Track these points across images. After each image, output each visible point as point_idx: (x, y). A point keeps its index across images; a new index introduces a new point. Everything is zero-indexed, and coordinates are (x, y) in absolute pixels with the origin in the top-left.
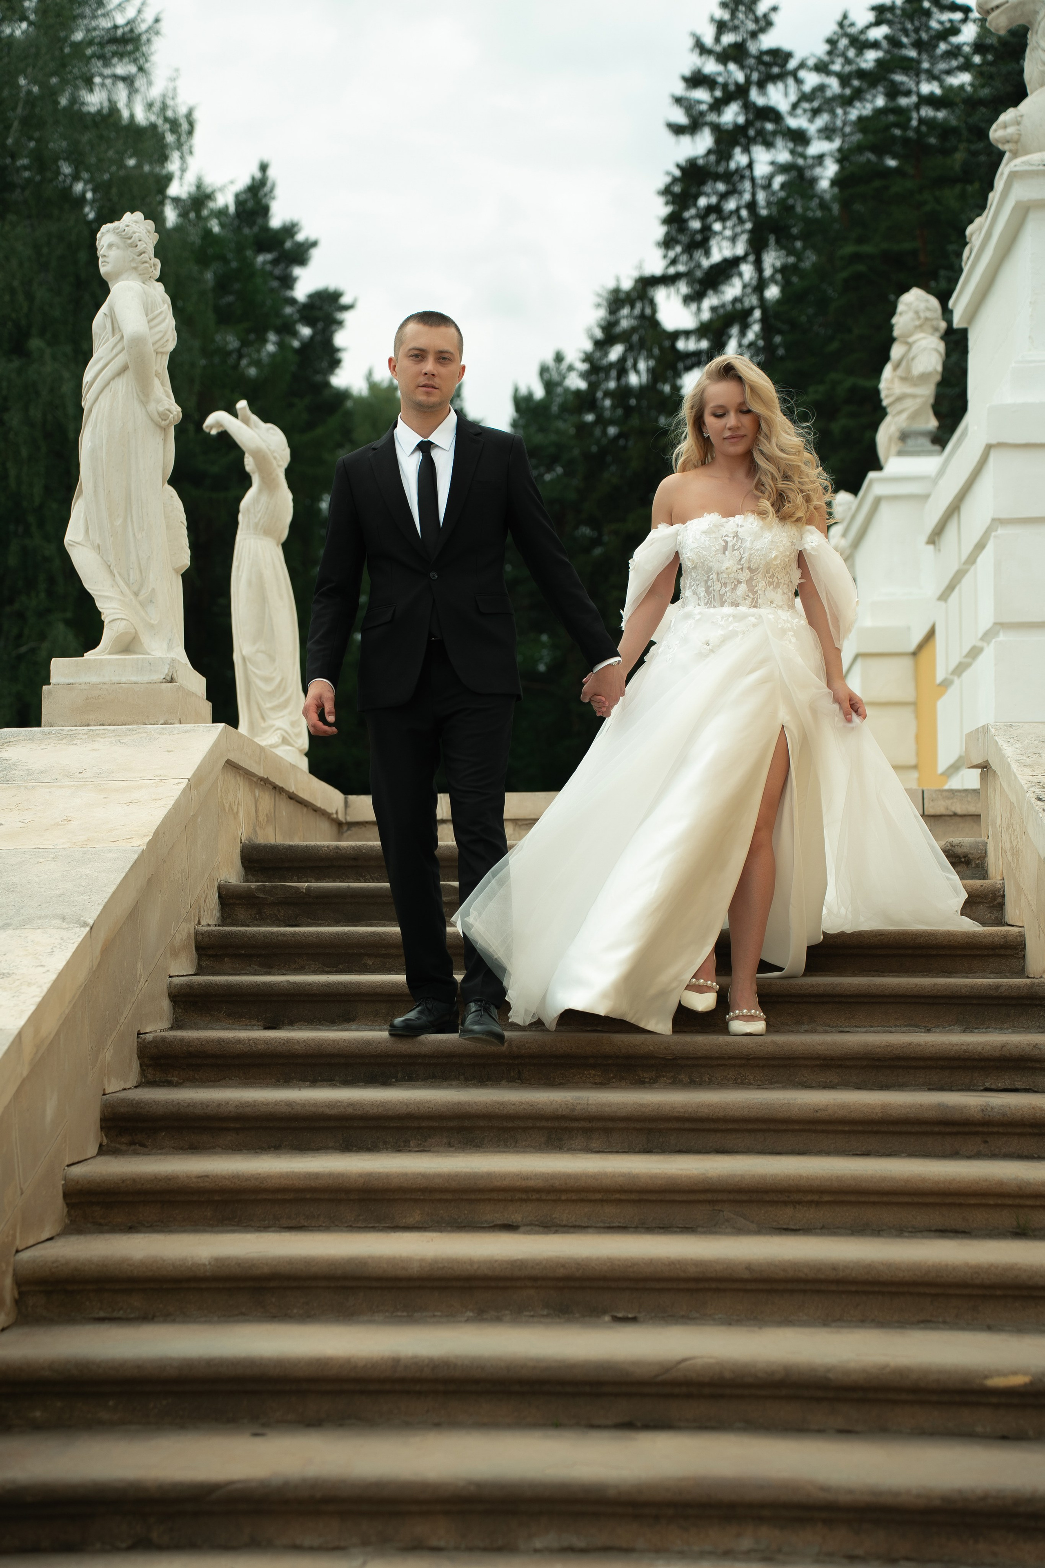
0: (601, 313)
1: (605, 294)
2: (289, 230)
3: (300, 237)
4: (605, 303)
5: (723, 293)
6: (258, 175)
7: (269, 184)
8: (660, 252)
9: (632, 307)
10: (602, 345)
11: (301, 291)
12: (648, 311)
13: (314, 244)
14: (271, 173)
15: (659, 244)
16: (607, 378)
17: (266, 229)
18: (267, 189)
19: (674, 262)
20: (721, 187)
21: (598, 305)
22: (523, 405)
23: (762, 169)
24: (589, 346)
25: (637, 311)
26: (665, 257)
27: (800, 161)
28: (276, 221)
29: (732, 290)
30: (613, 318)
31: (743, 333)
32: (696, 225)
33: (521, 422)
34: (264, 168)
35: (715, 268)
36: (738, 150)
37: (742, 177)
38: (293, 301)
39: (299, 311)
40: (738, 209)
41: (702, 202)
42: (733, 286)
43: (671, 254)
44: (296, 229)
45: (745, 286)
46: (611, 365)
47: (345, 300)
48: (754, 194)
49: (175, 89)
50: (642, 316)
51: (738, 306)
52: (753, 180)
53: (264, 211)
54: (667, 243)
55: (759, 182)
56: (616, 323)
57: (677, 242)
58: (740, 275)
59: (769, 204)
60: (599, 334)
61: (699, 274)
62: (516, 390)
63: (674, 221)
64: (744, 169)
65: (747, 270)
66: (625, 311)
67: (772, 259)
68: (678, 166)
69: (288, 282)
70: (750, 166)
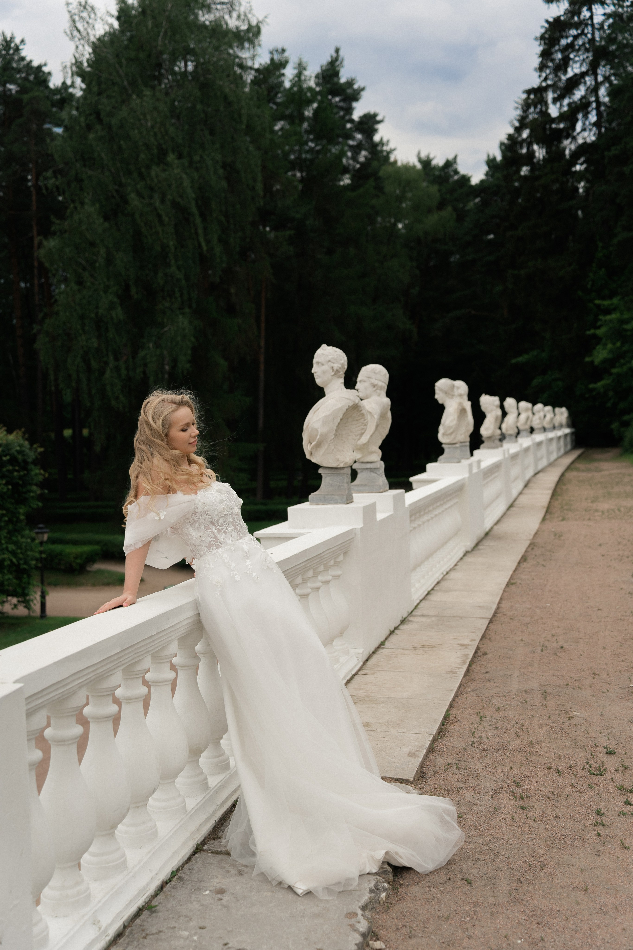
0: (519, 112)
1: (521, 102)
2: (350, 83)
3: (356, 87)
4: (520, 107)
5: (574, 94)
6: (334, 55)
7: (340, 59)
8: (537, 74)
9: (535, 107)
10: (519, 130)
11: (356, 116)
12: (544, 109)
13: (363, 89)
14: (341, 53)
15: (536, 70)
16: (521, 148)
17: (337, 83)
18: (338, 63)
19: (546, 79)
20: (574, 32)
21: (517, 108)
22: (491, 164)
23: (598, 19)
24: (511, 131)
25: (538, 110)
26: (540, 76)
27: (620, 10)
28: (343, 80)
29: (579, 93)
30: (525, 115)
31: (586, 116)
32: (559, 56)
33: (490, 173)
34: (337, 51)
35: (569, 80)
36: (585, 9)
37: (586, 25)
38: (352, 121)
39: (355, 127)
40: (584, 44)
41: (564, 42)
42: (580, 90)
43: (544, 75)
44: (354, 82)
45: (587, 90)
46: (524, 140)
47: (379, 118)
48: (593, 34)
49: (251, 6)
50: (541, 111)
51: (584, 101)
52: (593, 25)
53: (336, 74)
54: (542, 68)
55: (597, 26)
56: (527, 117)
57: (548, 67)
58: (585, 83)
59: (601, 38)
60: (517, 124)
61: (561, 85)
62: (488, 156)
63: (546, 55)
64: (588, 20)
65: (589, 80)
66: (532, 110)
67: (603, 71)
68: (547, 21)
69: (349, 110)
70: (591, 18)
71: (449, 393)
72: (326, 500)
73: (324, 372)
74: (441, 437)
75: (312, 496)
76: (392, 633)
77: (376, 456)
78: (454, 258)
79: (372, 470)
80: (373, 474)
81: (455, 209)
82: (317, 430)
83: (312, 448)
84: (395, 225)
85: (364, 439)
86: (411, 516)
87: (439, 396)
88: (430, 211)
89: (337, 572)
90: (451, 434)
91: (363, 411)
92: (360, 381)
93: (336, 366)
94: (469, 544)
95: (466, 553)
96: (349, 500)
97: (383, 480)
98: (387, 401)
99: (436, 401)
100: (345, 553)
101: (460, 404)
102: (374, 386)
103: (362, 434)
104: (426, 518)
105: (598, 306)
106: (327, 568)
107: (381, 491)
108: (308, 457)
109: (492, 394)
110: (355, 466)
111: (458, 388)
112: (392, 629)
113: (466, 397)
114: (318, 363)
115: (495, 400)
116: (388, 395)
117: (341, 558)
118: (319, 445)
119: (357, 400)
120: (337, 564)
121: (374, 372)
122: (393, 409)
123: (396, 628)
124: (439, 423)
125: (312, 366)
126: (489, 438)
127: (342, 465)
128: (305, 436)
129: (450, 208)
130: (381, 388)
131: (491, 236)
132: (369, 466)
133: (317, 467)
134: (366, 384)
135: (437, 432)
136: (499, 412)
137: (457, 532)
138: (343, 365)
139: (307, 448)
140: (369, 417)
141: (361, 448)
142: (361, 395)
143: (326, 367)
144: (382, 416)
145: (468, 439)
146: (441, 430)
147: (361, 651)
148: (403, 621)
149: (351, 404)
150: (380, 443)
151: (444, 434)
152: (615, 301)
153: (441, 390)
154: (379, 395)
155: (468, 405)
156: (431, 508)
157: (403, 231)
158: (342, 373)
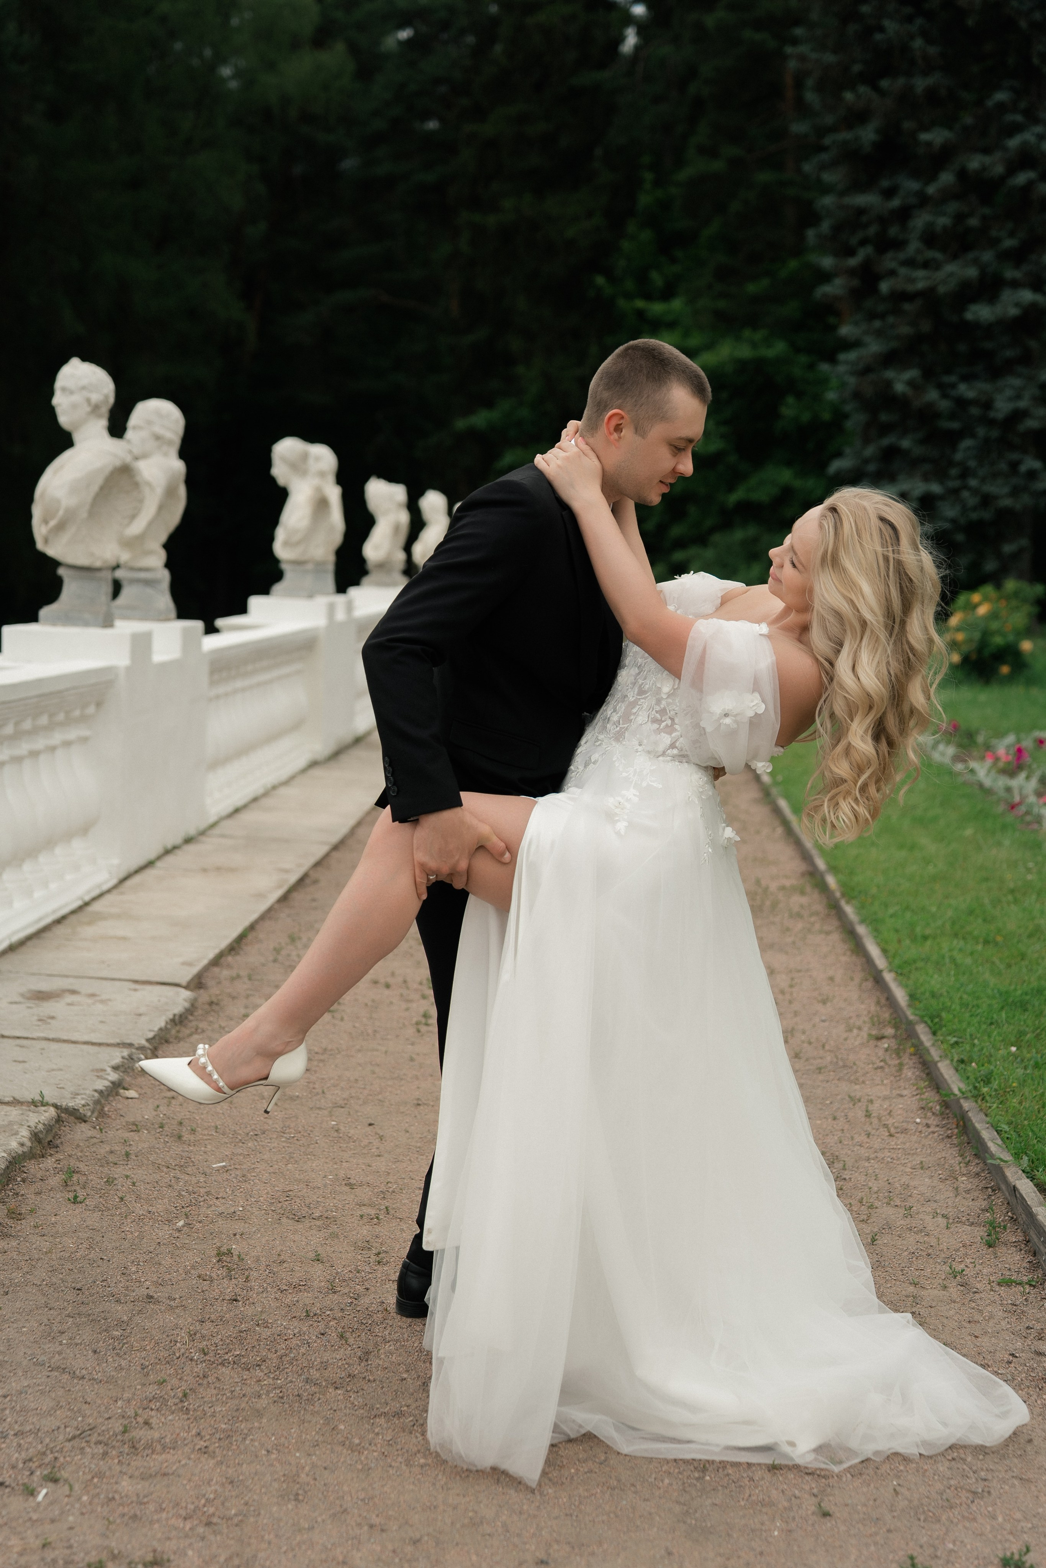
71: (299, 466)
72: (68, 620)
73: (74, 406)
74: (280, 549)
75: (44, 612)
76: (167, 852)
77: (157, 559)
78: (349, 164)
79: (148, 583)
80: (149, 591)
81: (353, 49)
82: (58, 501)
83: (51, 531)
84: (212, 68)
85: (137, 527)
86: (212, 672)
87: (279, 471)
88: (295, 45)
89: (84, 732)
90: (298, 543)
91: (138, 478)
92: (134, 428)
93: (95, 397)
94: (319, 748)
95: (314, 764)
96: (108, 623)
97: (165, 601)
98: (179, 466)
99: (273, 480)
100: (99, 705)
101: (319, 490)
102: (158, 438)
103: (133, 517)
104: (239, 684)
105: (640, 314)
106: (69, 722)
107: (161, 618)
108: (40, 546)
109: (391, 478)
110: (119, 574)
111: (318, 459)
112: (169, 846)
113: (331, 478)
114: (64, 389)
115: (398, 492)
116: (183, 454)
117: (91, 710)
118: (61, 527)
119: (128, 459)
120: (84, 719)
121: (158, 413)
122: (190, 481)
123: (175, 848)
124: (274, 521)
125: (51, 393)
126: (382, 566)
127: (98, 564)
128: (37, 511)
129: (340, 47)
130: (170, 443)
131: (432, 125)
132: (143, 575)
133: (55, 564)
134: (144, 434)
135: (271, 539)
136: (404, 517)
137: (296, 726)
138: (106, 397)
139: (40, 529)
140: (146, 491)
141: (129, 543)
142: (136, 451)
143: (76, 398)
144: (170, 492)
145: (331, 558)
146: (281, 534)
147: (116, 861)
148: (188, 840)
149: (118, 463)
150: (163, 537)
151: (286, 544)
152: (677, 304)
153: (284, 460)
154: (166, 454)
155: (334, 493)
156: (250, 667)
157: (233, 85)
158: (105, 410)
